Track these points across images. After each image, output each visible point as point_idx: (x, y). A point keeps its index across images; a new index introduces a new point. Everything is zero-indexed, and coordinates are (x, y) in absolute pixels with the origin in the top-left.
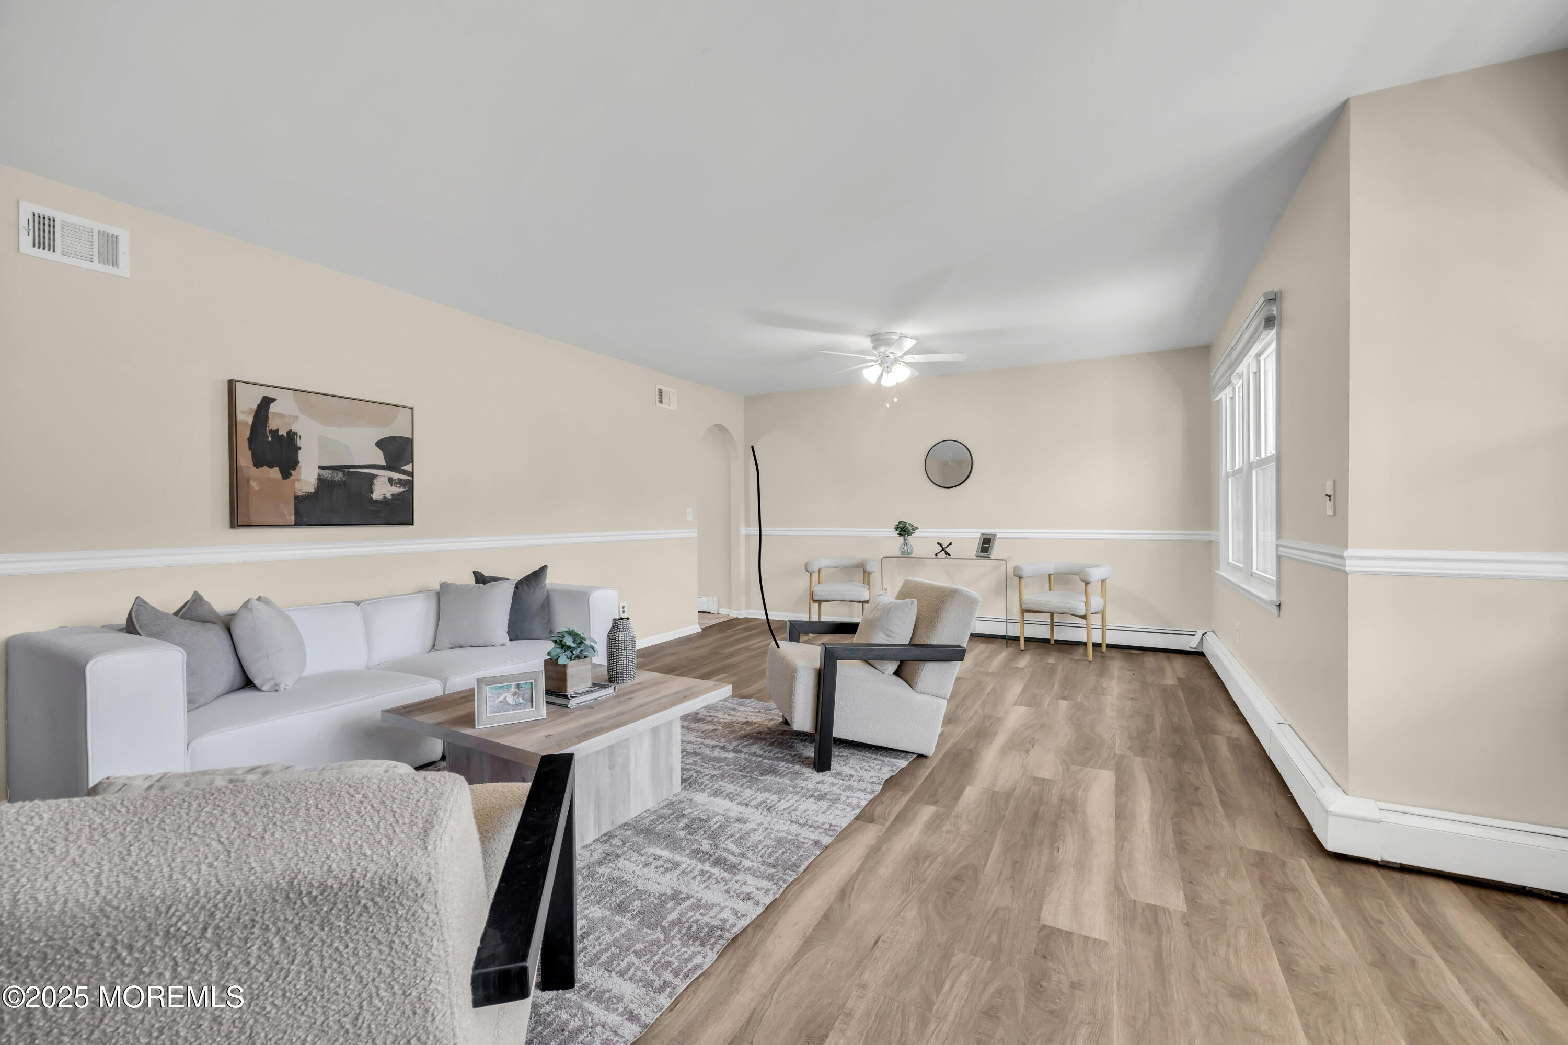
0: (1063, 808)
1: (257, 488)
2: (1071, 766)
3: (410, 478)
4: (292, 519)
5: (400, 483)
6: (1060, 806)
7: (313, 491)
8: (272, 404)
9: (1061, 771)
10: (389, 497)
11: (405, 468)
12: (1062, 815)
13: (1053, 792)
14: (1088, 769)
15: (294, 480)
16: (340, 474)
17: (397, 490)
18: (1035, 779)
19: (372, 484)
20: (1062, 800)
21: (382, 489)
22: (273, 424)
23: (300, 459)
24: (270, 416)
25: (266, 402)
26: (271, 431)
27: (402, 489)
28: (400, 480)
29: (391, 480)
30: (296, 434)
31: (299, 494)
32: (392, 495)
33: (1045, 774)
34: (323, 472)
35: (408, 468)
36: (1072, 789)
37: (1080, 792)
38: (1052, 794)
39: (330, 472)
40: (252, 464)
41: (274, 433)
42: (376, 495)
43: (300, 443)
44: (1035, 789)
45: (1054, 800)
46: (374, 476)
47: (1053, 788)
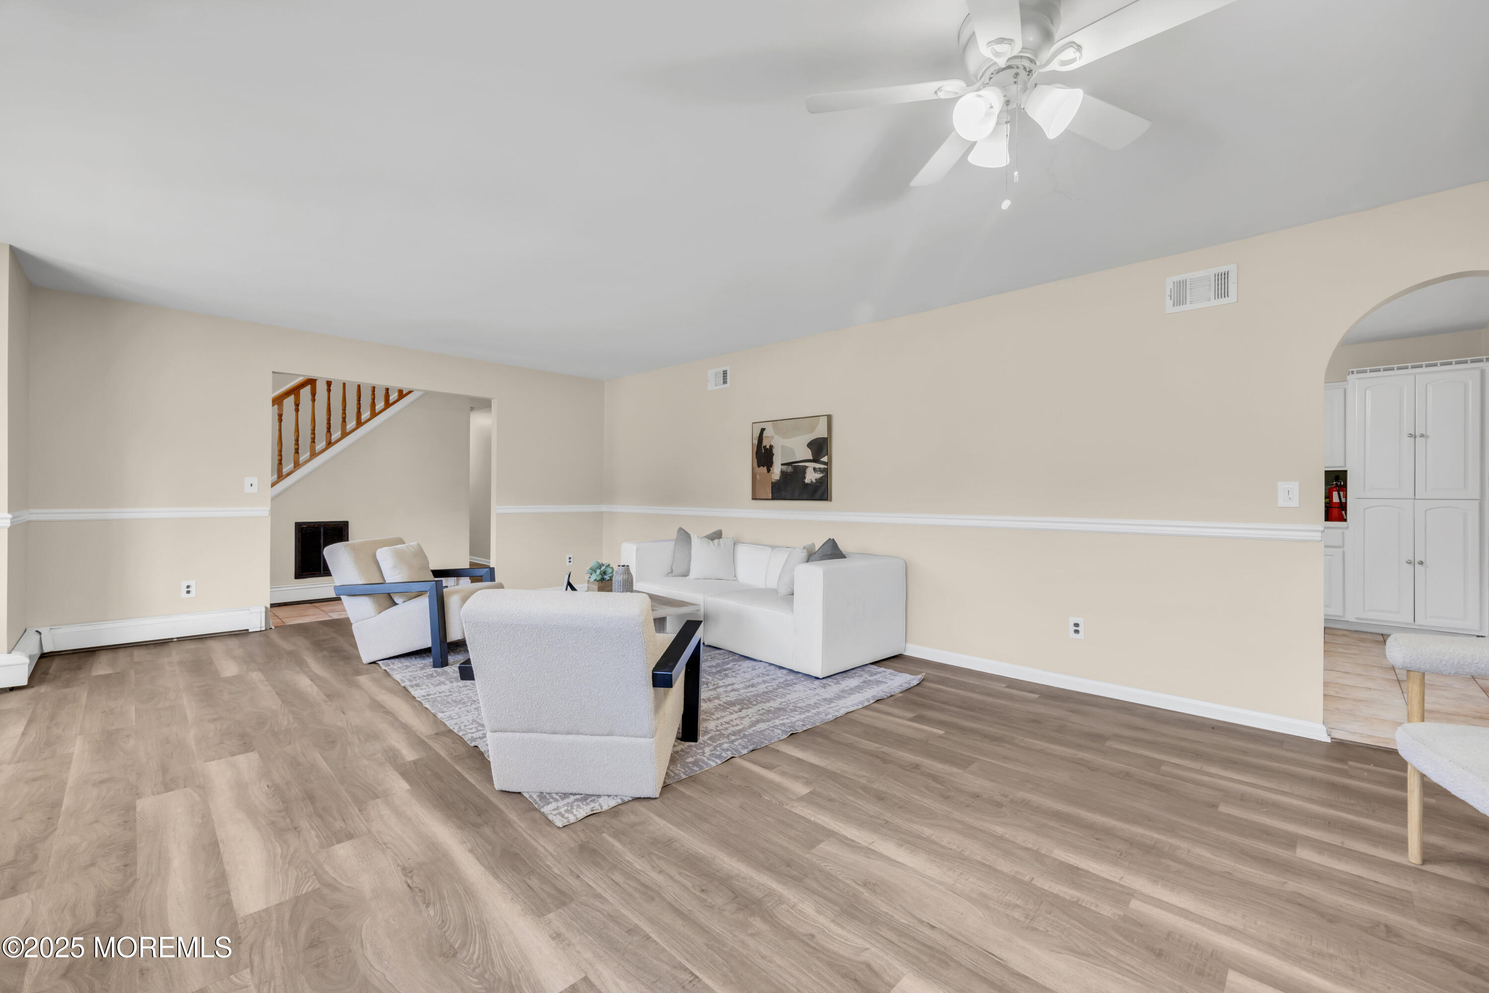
0: (288, 820)
1: (759, 479)
2: (318, 886)
3: (826, 467)
4: (770, 496)
5: (821, 470)
6: (292, 821)
7: (779, 479)
8: (764, 432)
9: (327, 868)
10: (814, 481)
11: (822, 460)
12: (284, 814)
13: (313, 833)
14: (288, 897)
15: (771, 473)
16: (790, 467)
17: (819, 475)
18: (350, 836)
19: (805, 473)
20: (296, 828)
21: (811, 476)
22: (764, 444)
23: (774, 461)
24: (764, 438)
25: (763, 430)
26: (764, 447)
27: (821, 475)
28: (820, 468)
29: (815, 469)
30: (772, 446)
31: (773, 481)
32: (816, 479)
33: (343, 851)
34: (784, 468)
35: (825, 459)
36: (292, 849)
37: (279, 851)
38: (314, 829)
39: (786, 466)
40: (757, 466)
41: (765, 447)
42: (807, 481)
43: (774, 451)
44: (338, 824)
45: (304, 824)
46: (806, 467)
47: (318, 837)
